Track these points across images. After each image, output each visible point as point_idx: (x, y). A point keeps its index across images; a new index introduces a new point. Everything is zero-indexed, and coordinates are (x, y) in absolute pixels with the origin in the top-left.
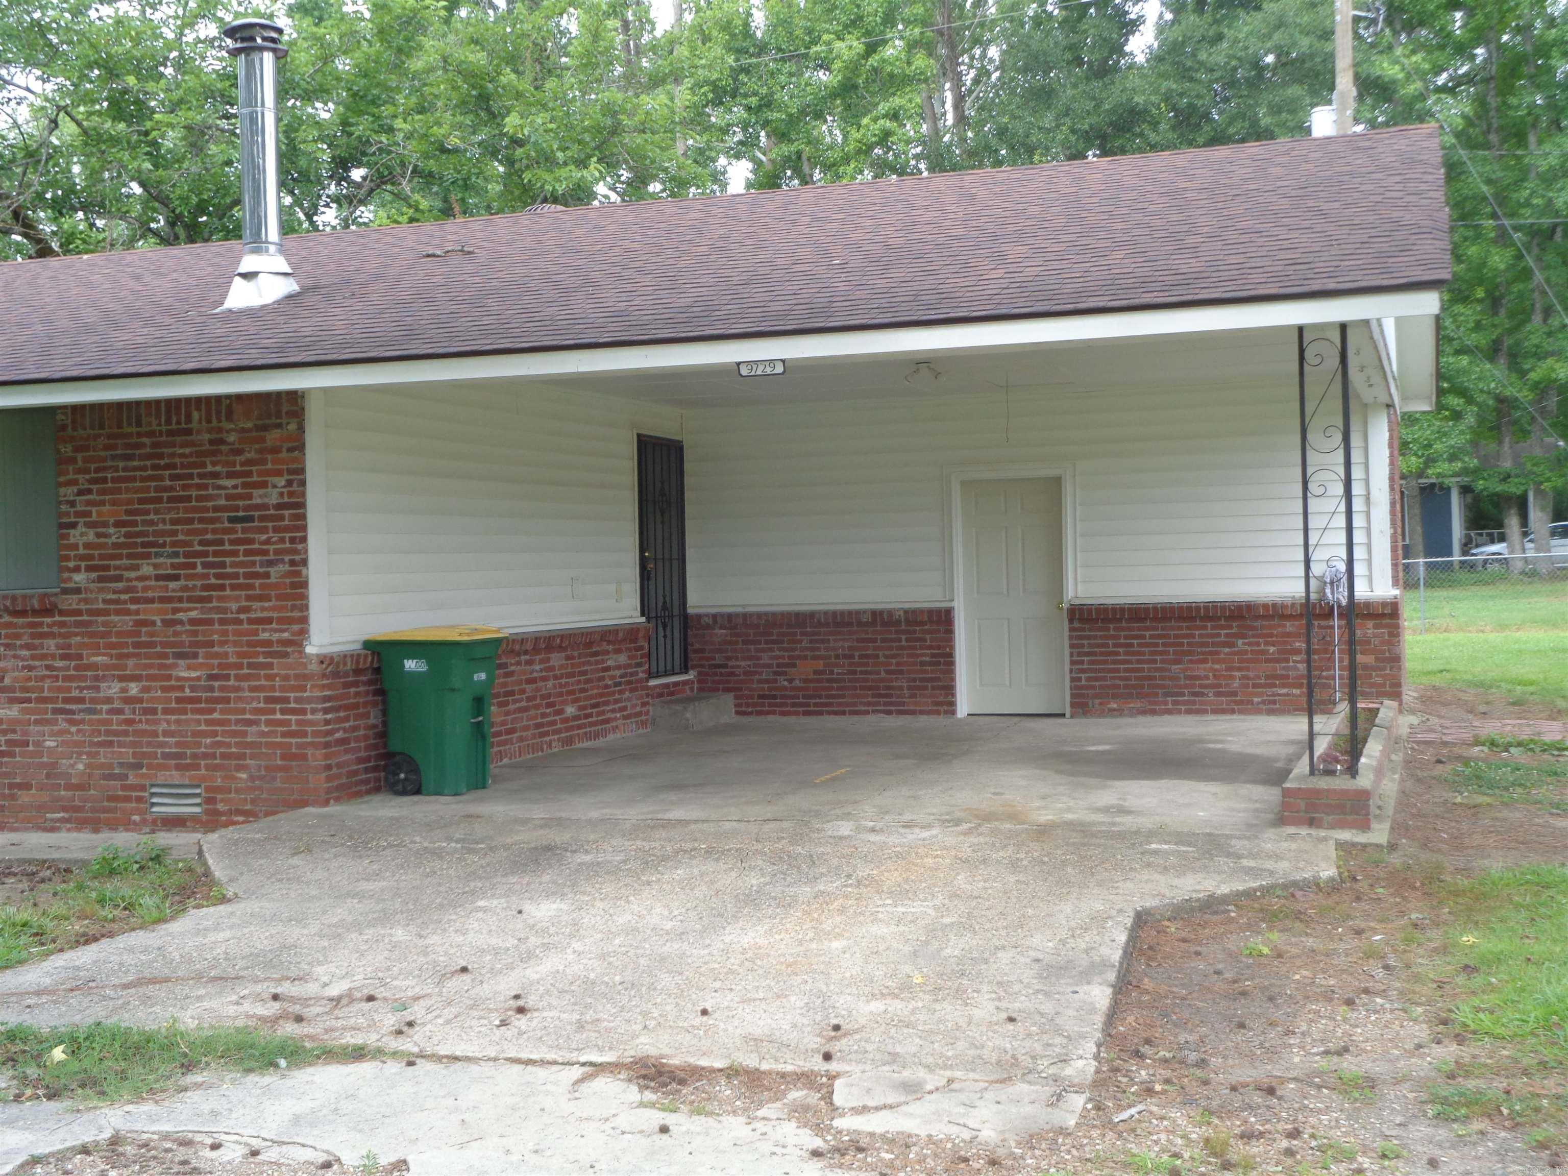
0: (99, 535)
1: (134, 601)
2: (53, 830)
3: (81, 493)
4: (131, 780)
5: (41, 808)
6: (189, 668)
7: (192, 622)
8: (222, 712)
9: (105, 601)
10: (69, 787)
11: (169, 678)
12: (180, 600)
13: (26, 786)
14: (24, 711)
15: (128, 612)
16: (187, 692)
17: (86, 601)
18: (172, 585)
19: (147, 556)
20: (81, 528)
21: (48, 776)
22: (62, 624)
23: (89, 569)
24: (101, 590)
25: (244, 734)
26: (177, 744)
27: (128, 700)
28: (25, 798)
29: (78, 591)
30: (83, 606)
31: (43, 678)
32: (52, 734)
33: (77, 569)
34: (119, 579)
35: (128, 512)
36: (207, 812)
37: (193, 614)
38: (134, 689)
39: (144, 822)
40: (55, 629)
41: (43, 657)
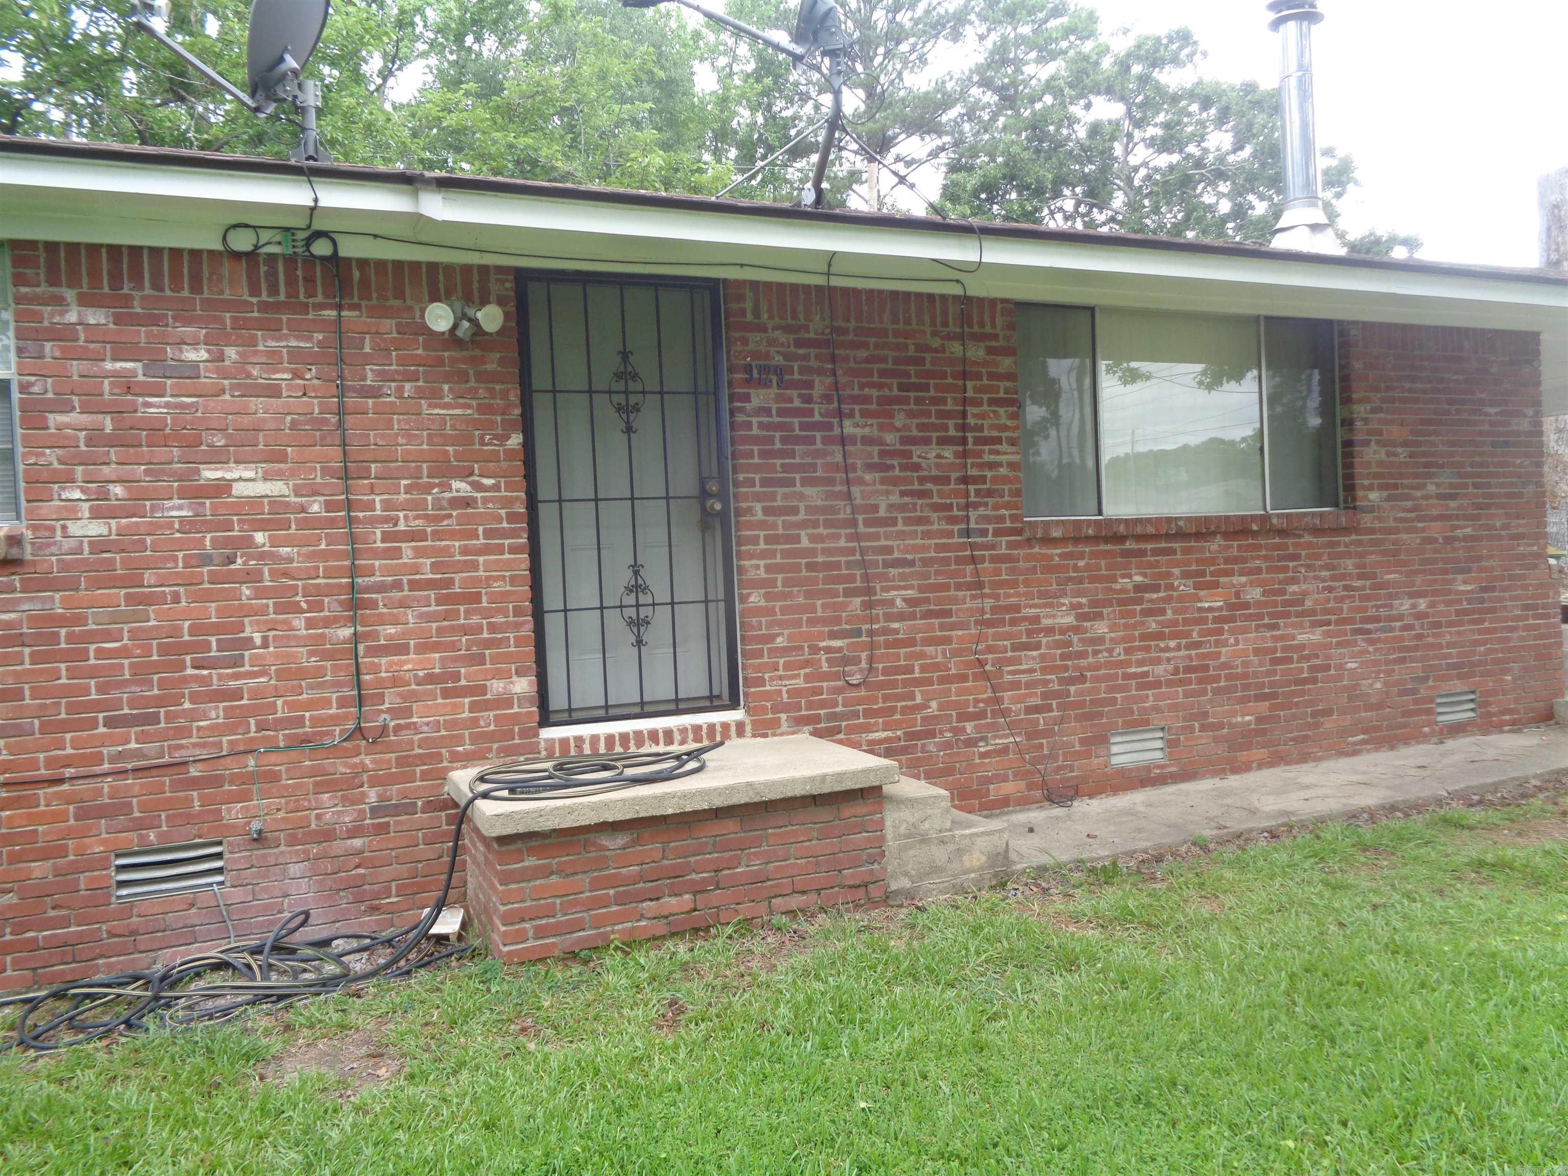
0: (1388, 454)
1: (1420, 519)
2: (1355, 753)
3: (1374, 411)
4: (1423, 693)
5: (1344, 733)
6: (1465, 582)
7: (1466, 538)
8: (1492, 621)
9: (1396, 520)
10: (1369, 708)
11: (1449, 592)
12: (1457, 517)
13: (1328, 712)
14: (1327, 634)
15: (1416, 530)
16: (1465, 605)
17: (1380, 519)
18: (1452, 504)
19: (1430, 476)
20: (1374, 446)
21: (1350, 698)
22: (1360, 543)
23: (1382, 487)
24: (1392, 508)
25: (1508, 639)
26: (1459, 655)
27: (1420, 616)
28: (1329, 724)
29: (1371, 510)
30: (1377, 525)
31: (1341, 600)
32: (1353, 656)
33: (1371, 488)
34: (1408, 497)
35: (1412, 432)
36: (1481, 716)
37: (1468, 531)
38: (1422, 604)
39: (1432, 734)
40: (1352, 548)
41: (1342, 577)
